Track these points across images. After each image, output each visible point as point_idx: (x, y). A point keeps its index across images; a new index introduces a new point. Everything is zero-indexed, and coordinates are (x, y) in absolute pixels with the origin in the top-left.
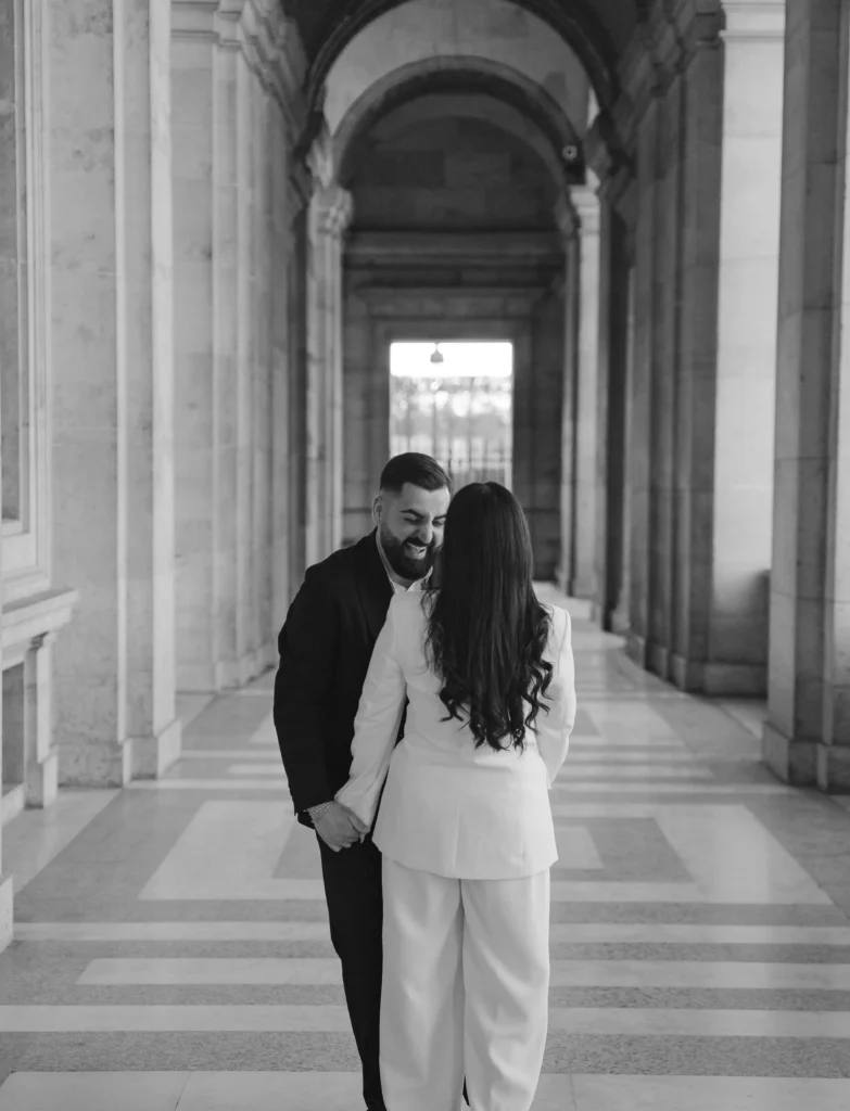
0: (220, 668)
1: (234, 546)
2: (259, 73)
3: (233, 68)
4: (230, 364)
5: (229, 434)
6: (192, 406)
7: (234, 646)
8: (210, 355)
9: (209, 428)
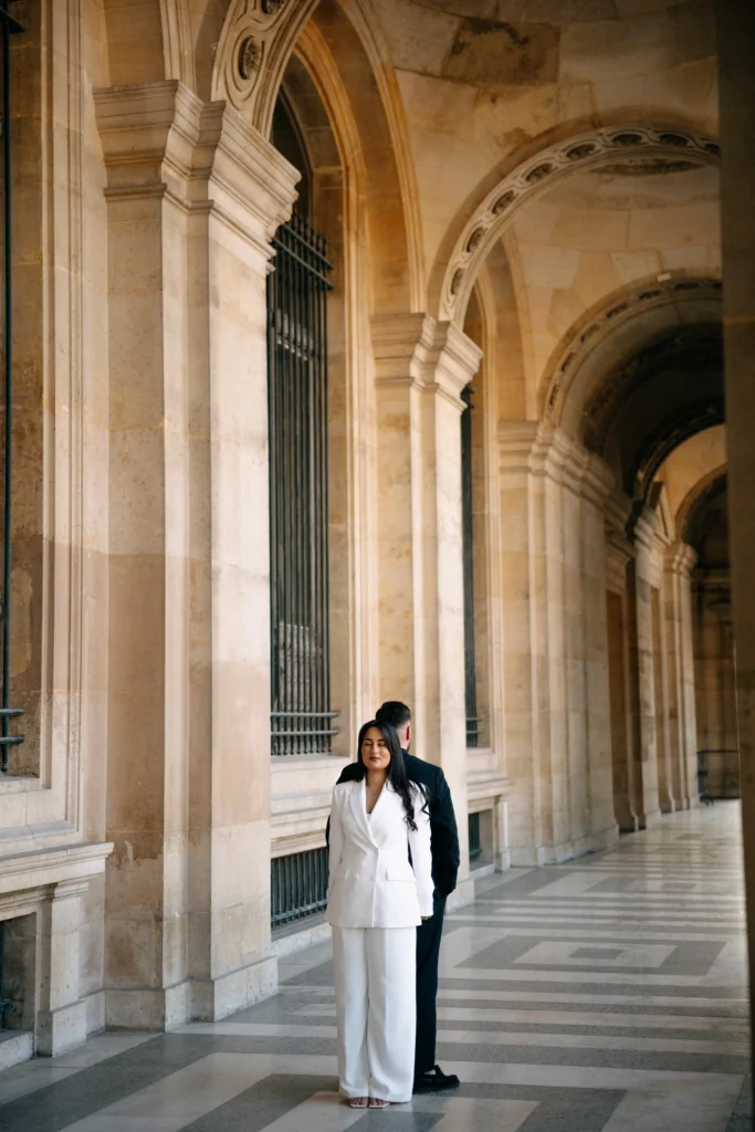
0: (542, 851)
1: (549, 773)
2: (568, 486)
3: (543, 486)
4: (544, 660)
5: (545, 703)
6: (519, 687)
7: (551, 836)
8: (529, 655)
9: (529, 699)
